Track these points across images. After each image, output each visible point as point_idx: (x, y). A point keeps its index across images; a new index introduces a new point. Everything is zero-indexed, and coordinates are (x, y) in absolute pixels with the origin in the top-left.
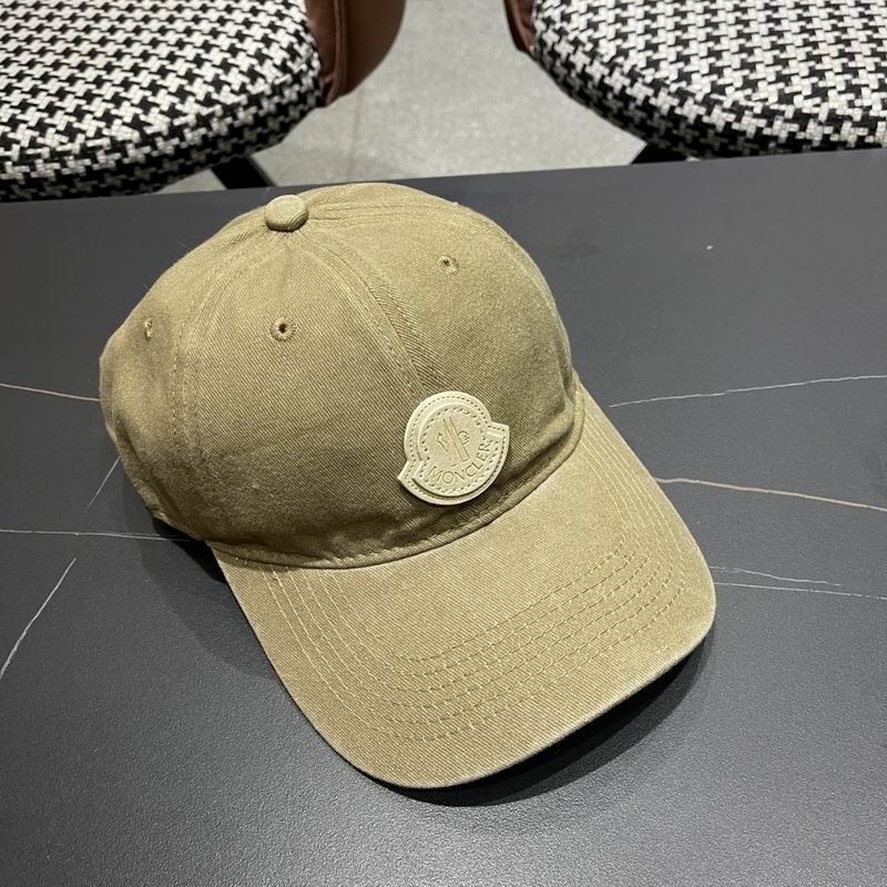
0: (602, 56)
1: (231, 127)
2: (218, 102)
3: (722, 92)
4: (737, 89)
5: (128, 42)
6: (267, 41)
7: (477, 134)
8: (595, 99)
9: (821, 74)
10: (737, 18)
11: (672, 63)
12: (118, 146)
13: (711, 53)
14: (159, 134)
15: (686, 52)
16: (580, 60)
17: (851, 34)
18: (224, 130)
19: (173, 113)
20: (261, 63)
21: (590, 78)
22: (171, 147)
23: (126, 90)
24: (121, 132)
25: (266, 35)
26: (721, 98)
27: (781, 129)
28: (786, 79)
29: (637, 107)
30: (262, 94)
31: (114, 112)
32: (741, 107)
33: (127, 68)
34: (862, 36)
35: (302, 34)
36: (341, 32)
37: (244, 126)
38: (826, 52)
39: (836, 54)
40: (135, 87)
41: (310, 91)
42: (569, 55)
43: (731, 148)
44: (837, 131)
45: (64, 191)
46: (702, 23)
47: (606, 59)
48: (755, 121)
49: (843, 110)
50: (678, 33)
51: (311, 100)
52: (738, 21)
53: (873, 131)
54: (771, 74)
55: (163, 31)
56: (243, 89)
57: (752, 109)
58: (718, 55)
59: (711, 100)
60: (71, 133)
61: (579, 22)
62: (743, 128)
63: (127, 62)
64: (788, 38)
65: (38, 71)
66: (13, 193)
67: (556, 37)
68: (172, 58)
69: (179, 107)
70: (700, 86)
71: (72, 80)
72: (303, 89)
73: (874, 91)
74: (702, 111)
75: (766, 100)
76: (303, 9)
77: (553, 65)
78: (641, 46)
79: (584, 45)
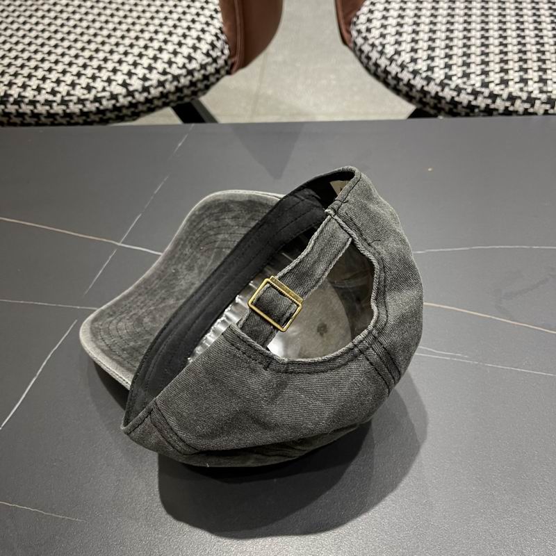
0: (386, 54)
1: (176, 87)
2: (169, 73)
3: (451, 80)
5: (123, 37)
7: (334, 82)
8: (382, 78)
10: (464, 35)
11: (424, 60)
12: (114, 97)
13: (447, 56)
14: (136, 91)
15: (433, 55)
16: (374, 55)
17: (528, 47)
18: (173, 89)
19: (145, 79)
20: (195, 51)
21: (379, 66)
22: (143, 98)
23: (120, 65)
24: (117, 89)
25: (199, 35)
26: (450, 82)
28: (486, 73)
30: (195, 69)
31: (113, 77)
32: (460, 88)
33: (121, 52)
34: (534, 49)
36: (240, 35)
37: (184, 87)
38: (511, 58)
39: (517, 60)
40: (125, 64)
41: (222, 67)
42: (369, 52)
43: (455, 111)
45: (84, 120)
46: (444, 38)
47: (389, 56)
48: (467, 96)
49: (516, 93)
50: (430, 43)
51: (223, 72)
52: (465, 37)
54: (478, 70)
55: (142, 31)
56: (184, 66)
57: (465, 89)
58: (450, 57)
59: (444, 83)
61: (375, 33)
62: (461, 100)
63: (122, 49)
64: (491, 49)
65: (73, 52)
66: (55, 119)
67: (362, 41)
68: (146, 47)
69: (148, 76)
71: (91, 58)
72: (218, 66)
73: (535, 82)
77: (361, 56)
78: (409, 50)
79: (377, 47)
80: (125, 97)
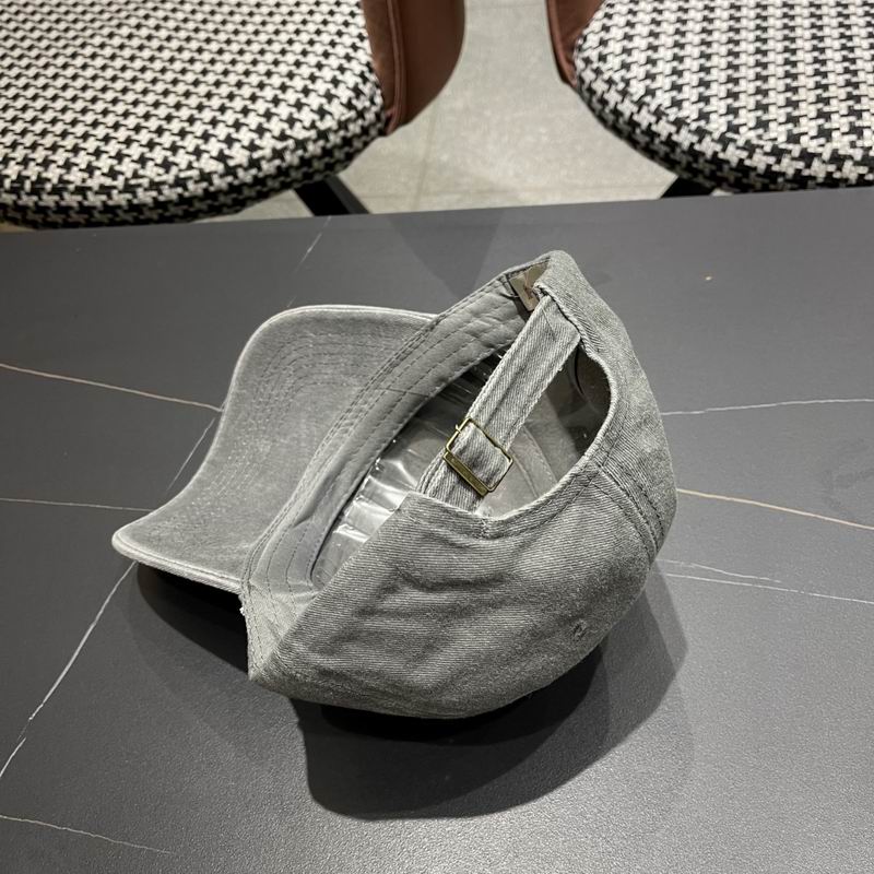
0: (632, 95)
1: (302, 158)
2: (290, 137)
3: (737, 132)
4: (750, 129)
5: (217, 84)
6: (335, 82)
7: (545, 139)
8: (626, 133)
9: (827, 116)
10: (757, 61)
11: (693, 103)
12: (205, 177)
13: (730, 94)
14: (240, 166)
15: (707, 93)
16: (613, 97)
17: (861, 77)
18: (296, 161)
19: (252, 147)
20: (330, 101)
21: (621, 114)
22: (250, 177)
23: (214, 127)
24: (208, 164)
25: (335, 76)
26: (736, 136)
27: (788, 166)
28: (795, 120)
29: (662, 142)
30: (329, 130)
31: (203, 147)
32: (753, 145)
33: (216, 107)
34: (871, 79)
35: (367, 75)
36: (400, 74)
37: (314, 157)
38: (835, 95)
39: (844, 97)
40: (221, 125)
41: (372, 125)
42: (603, 92)
43: (745, 181)
44: (839, 169)
45: (159, 215)
46: (724, 65)
47: (636, 98)
48: (765, 158)
49: (845, 150)
50: (702, 75)
51: (373, 132)
52: (758, 64)
54: (781, 115)
55: (247, 73)
56: (313, 126)
58: (736, 96)
59: (726, 138)
61: (613, 62)
62: (755, 164)
63: (216, 102)
64: (802, 81)
65: (141, 110)
66: (117, 215)
67: (593, 76)
68: (253, 98)
69: (257, 142)
70: (718, 125)
71: (169, 118)
72: (366, 123)
74: (718, 148)
75: (775, 139)
76: (369, 51)
77: (590, 100)
78: (668, 87)
79: (617, 84)
80: (222, 176)
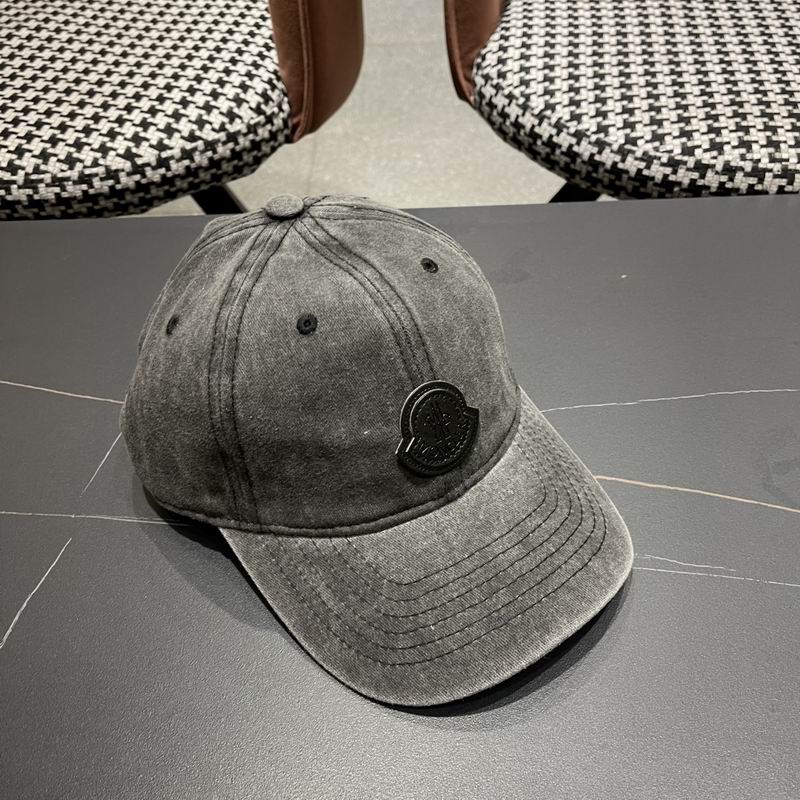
0: (533, 109)
1: (211, 159)
2: (200, 138)
3: (635, 144)
4: (647, 142)
5: (123, 84)
6: (244, 87)
8: (526, 145)
9: (718, 131)
10: (647, 81)
11: (592, 117)
12: (111, 174)
13: (625, 110)
14: (148, 165)
15: (604, 109)
16: (513, 111)
17: (744, 97)
18: (205, 162)
19: (161, 146)
20: (239, 106)
21: (523, 127)
22: (158, 176)
23: (121, 126)
24: (115, 162)
25: (244, 82)
26: (634, 148)
27: (684, 177)
28: (688, 135)
29: (562, 153)
30: (239, 132)
31: (109, 145)
32: (650, 156)
33: (122, 106)
34: (753, 99)
35: (275, 82)
36: (308, 82)
37: (223, 159)
38: (722, 112)
39: (731, 114)
40: (128, 124)
41: (280, 130)
42: (504, 107)
43: (642, 190)
44: (731, 179)
45: (62, 211)
46: (617, 84)
47: (536, 112)
48: (662, 168)
49: (736, 162)
50: (598, 92)
51: (281, 138)
52: (648, 84)
53: (761, 180)
54: (675, 130)
55: (153, 76)
56: (222, 128)
57: (659, 158)
58: (631, 112)
59: (625, 150)
60: (70, 161)
61: (513, 79)
62: (652, 174)
63: (121, 102)
64: (690, 99)
65: (42, 106)
67: (494, 91)
68: (161, 99)
69: (166, 142)
70: (616, 137)
71: (72, 116)
72: (274, 129)
73: (762, 146)
74: (618, 158)
75: (671, 151)
76: (276, 60)
77: (490, 114)
78: (566, 102)
79: (517, 99)
80: (129, 174)
